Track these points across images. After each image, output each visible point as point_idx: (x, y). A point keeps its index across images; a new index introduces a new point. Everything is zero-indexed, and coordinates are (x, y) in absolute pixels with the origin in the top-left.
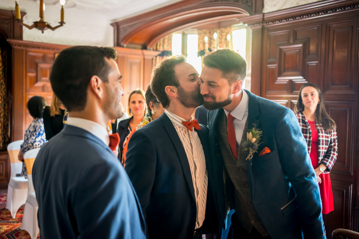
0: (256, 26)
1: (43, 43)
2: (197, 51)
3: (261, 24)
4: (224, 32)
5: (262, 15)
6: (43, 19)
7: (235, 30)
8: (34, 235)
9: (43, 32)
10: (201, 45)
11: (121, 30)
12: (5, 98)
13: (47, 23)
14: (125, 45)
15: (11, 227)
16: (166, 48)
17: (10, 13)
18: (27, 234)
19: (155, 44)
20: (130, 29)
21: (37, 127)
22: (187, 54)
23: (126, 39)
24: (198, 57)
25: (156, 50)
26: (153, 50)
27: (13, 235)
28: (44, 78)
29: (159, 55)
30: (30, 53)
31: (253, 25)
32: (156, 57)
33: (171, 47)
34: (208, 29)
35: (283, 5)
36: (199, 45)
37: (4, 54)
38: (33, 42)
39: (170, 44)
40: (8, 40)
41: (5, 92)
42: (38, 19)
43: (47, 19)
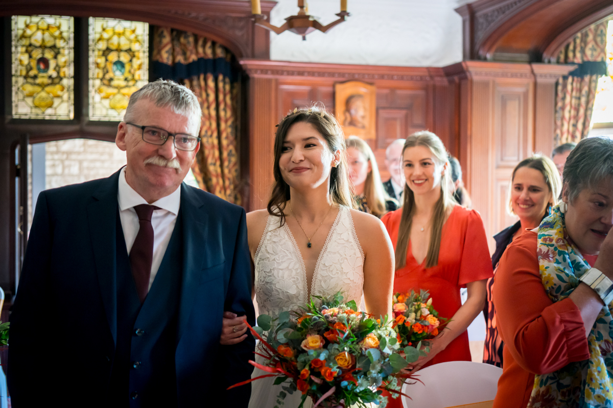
6: (305, 8)
9: (304, 39)
11: (480, 20)
12: (237, 182)
13: (313, 17)
14: (489, 56)
16: (590, 55)
19: (562, 49)
20: (502, 16)
23: (490, 41)
25: (566, 62)
26: (558, 62)
29: (572, 74)
30: (285, 87)
32: (565, 78)
33: (603, 51)
37: (235, 91)
38: (289, 62)
39: (600, 45)
40: (242, 62)
41: (236, 171)
42: (295, 11)
43: (313, 11)
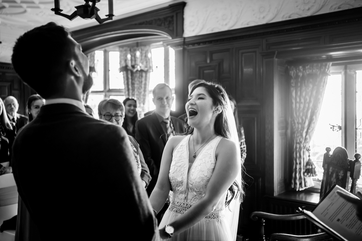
0: (178, 48)
2: (118, 66)
3: (182, 46)
4: (144, 50)
5: (183, 39)
7: (153, 48)
10: (123, 62)
22: (110, 70)
24: (120, 72)
31: (175, 46)
33: (94, 63)
34: (128, 48)
35: (200, 31)
36: (121, 62)
39: (93, 61)
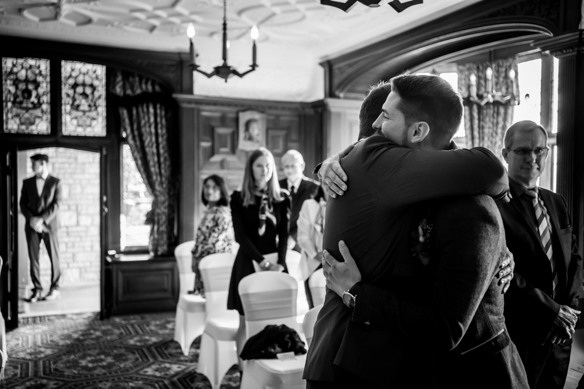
0: (566, 53)
1: (221, 98)
3: (576, 49)
4: (502, 67)
5: (578, 33)
6: (227, 61)
7: (520, 62)
8: (216, 383)
9: (226, 81)
11: (336, 71)
12: (170, 179)
13: (232, 67)
14: (342, 95)
15: (183, 367)
17: (177, 56)
18: (205, 379)
20: (350, 70)
21: (218, 218)
23: (343, 85)
27: (187, 380)
28: (223, 150)
30: (204, 114)
31: (561, 51)
34: (474, 63)
37: (169, 116)
38: (207, 97)
40: (175, 96)
42: (220, 63)
43: (232, 62)
